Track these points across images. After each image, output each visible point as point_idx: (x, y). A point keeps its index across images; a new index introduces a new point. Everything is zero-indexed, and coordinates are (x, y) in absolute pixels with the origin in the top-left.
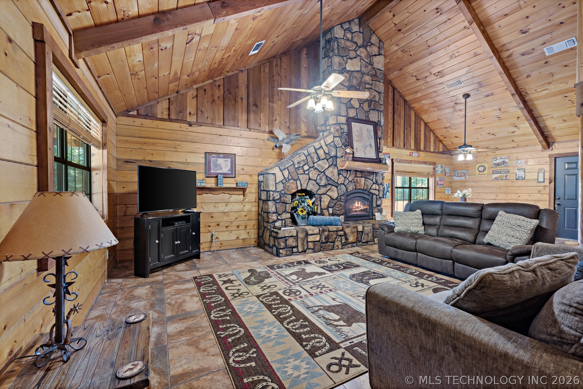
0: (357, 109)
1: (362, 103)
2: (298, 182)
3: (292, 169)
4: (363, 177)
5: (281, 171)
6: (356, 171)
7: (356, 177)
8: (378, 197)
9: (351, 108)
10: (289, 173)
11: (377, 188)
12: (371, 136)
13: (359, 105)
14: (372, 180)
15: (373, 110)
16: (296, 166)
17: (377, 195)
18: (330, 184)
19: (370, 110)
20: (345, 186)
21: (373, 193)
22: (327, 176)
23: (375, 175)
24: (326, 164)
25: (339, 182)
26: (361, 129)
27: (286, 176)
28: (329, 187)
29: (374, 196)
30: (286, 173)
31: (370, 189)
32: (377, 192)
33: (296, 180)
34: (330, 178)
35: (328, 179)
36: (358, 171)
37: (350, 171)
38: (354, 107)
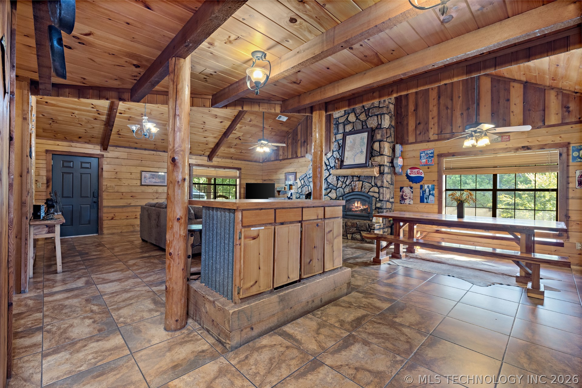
0: (354, 122)
1: (359, 115)
2: (309, 187)
3: (306, 179)
4: (361, 181)
5: (300, 181)
6: (353, 176)
7: (353, 181)
8: (378, 200)
9: (348, 124)
10: (304, 182)
11: (377, 191)
12: (364, 143)
13: (355, 118)
14: (371, 184)
15: (371, 116)
16: (308, 176)
17: (376, 198)
18: (330, 188)
19: (368, 118)
20: (343, 189)
21: (372, 195)
22: (328, 182)
23: (373, 178)
24: (327, 173)
25: (338, 187)
26: (354, 140)
27: (303, 184)
28: (329, 190)
29: (373, 198)
30: (302, 181)
31: (369, 192)
32: (376, 195)
33: (308, 186)
34: (331, 184)
35: (329, 184)
36: (355, 176)
37: (347, 176)
38: (350, 122)
